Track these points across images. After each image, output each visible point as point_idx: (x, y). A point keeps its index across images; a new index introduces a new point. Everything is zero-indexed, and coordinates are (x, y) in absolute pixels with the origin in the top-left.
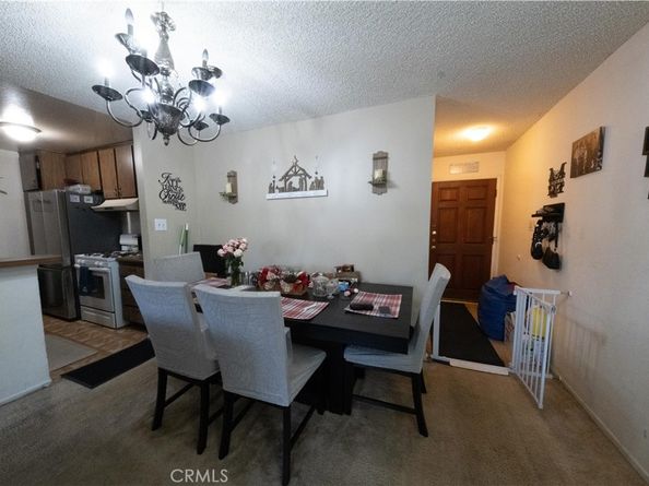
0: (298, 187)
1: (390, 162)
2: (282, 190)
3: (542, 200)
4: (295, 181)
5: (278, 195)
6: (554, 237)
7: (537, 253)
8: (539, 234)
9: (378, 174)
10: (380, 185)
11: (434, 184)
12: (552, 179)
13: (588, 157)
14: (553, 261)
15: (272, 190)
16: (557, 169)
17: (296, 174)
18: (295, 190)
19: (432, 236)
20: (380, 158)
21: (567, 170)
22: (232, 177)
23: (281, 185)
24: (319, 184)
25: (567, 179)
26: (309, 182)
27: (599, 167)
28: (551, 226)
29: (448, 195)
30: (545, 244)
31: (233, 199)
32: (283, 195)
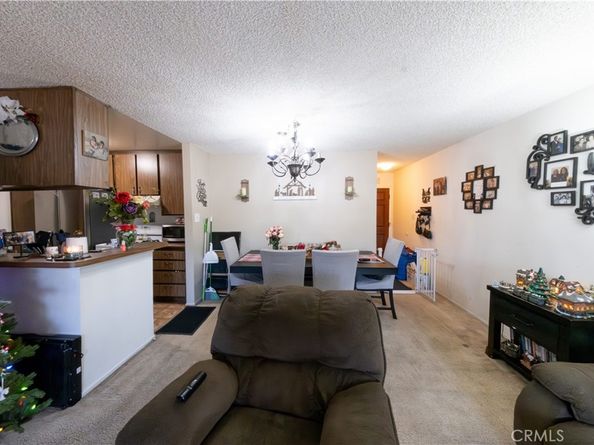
0: (296, 193)
1: (355, 182)
2: (284, 194)
3: (419, 204)
4: (295, 190)
5: (281, 197)
6: (428, 223)
7: (419, 231)
8: (420, 221)
9: (349, 189)
10: (349, 195)
11: (378, 189)
12: (424, 194)
13: (441, 188)
14: (428, 235)
15: (277, 194)
16: (426, 190)
17: (295, 185)
18: (294, 195)
20: (349, 181)
21: (432, 191)
22: (245, 183)
23: (285, 191)
24: (311, 192)
25: (432, 195)
26: (305, 191)
27: (445, 193)
28: (426, 218)
30: (423, 226)
31: (245, 199)
32: (285, 197)
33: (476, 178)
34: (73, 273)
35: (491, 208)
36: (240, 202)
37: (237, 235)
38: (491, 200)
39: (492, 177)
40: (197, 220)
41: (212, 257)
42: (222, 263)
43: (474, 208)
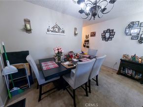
3: (84, 39)
4: (57, 30)
6: (88, 44)
10: (75, 34)
12: (86, 36)
15: (48, 31)
17: (56, 27)
18: (57, 32)
20: (76, 29)
23: (52, 30)
24: (63, 32)
25: (89, 36)
26: (61, 31)
27: (95, 36)
30: (86, 45)
31: (29, 31)
32: (52, 33)
33: (107, 32)
35: (111, 40)
38: (112, 38)
39: (113, 32)
43: (105, 40)
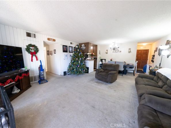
1: (131, 49)
2: (115, 52)
6: (154, 59)
9: (129, 51)
11: (137, 50)
19: (136, 59)
22: (107, 50)
24: (121, 52)
26: (119, 51)
29: (140, 52)
31: (107, 53)
34: (88, 61)
36: (106, 54)
37: (105, 60)
40: (99, 57)
41: (101, 63)
42: (102, 64)
43: (159, 55)
